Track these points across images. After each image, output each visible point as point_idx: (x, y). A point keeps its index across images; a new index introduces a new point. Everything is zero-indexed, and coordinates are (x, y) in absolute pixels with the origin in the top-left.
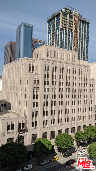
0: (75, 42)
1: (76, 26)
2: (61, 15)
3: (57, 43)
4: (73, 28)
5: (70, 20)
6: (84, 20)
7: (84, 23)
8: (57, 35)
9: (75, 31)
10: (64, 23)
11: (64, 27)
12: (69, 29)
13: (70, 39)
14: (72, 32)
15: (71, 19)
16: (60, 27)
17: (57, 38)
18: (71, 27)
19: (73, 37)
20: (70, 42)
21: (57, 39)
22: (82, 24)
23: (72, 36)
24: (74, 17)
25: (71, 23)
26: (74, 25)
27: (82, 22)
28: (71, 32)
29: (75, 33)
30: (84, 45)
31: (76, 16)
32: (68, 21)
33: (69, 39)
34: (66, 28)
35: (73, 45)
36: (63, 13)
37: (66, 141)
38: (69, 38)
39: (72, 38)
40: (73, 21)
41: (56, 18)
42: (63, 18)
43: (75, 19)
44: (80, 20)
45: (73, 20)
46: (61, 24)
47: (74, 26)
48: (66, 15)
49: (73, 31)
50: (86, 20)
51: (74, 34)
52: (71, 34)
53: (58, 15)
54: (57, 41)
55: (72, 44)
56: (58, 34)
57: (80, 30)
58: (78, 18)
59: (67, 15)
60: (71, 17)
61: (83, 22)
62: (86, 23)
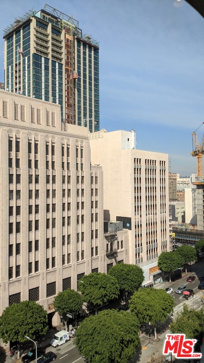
0: (68, 88)
1: (69, 53)
2: (33, 24)
3: (27, 88)
4: (64, 56)
5: (55, 37)
6: (86, 40)
7: (87, 46)
8: (26, 69)
9: (67, 63)
10: (40, 42)
11: (41, 52)
12: (52, 56)
13: (57, 79)
14: (60, 65)
15: (57, 35)
16: (32, 51)
17: (26, 75)
18: (57, 52)
19: (64, 76)
20: (57, 85)
21: (26, 78)
22: (83, 49)
23: (60, 73)
24: (63, 32)
25: (57, 44)
26: (64, 48)
27: (82, 44)
28: (57, 64)
29: (69, 68)
30: (90, 93)
31: (68, 31)
32: (50, 38)
33: (55, 79)
34: (47, 54)
35: (64, 94)
36: (37, 21)
37: (25, 323)
38: (54, 77)
39: (61, 78)
40: (62, 41)
41: (22, 31)
42: (37, 31)
43: (67, 37)
44: (79, 41)
45: (62, 37)
46: (33, 45)
47: (64, 50)
48: (44, 25)
49: (63, 62)
50: (91, 40)
51: (66, 69)
52: (59, 68)
53: (27, 24)
54: (26, 81)
55: (61, 90)
56: (29, 67)
57: (79, 62)
58: (74, 35)
59: (47, 26)
60: (57, 31)
61: (85, 44)
62: (90, 46)
